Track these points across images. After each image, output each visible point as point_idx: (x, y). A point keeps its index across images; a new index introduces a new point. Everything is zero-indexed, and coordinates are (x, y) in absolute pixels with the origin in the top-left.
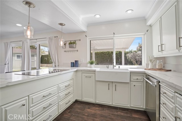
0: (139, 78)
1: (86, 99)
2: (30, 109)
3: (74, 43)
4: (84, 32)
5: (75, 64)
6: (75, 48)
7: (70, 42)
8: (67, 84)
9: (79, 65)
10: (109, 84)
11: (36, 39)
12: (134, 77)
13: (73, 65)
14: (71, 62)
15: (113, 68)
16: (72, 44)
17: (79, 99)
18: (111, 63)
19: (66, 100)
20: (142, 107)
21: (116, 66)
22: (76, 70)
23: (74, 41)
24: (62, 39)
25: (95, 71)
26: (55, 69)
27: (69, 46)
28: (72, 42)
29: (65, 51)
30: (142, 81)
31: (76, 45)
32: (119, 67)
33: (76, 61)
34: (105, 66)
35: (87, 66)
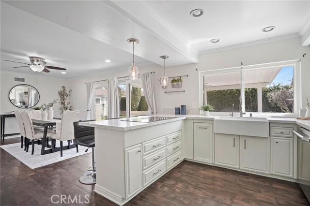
0: (286, 131)
1: (198, 159)
3: (179, 80)
4: (194, 63)
5: (181, 110)
6: (181, 87)
7: (173, 79)
8: (175, 135)
9: (187, 112)
10: (234, 139)
11: (125, 77)
12: (276, 130)
13: (178, 111)
14: (176, 108)
15: (241, 116)
16: (176, 81)
17: (190, 158)
18: (238, 108)
19: (174, 156)
21: (245, 114)
22: (184, 118)
23: (179, 78)
24: (165, 77)
25: (212, 120)
26: (153, 116)
27: (172, 85)
28: (176, 79)
29: (166, 92)
30: (291, 136)
31: (181, 84)
32: (251, 115)
33: (182, 106)
34: (228, 113)
35: (198, 114)
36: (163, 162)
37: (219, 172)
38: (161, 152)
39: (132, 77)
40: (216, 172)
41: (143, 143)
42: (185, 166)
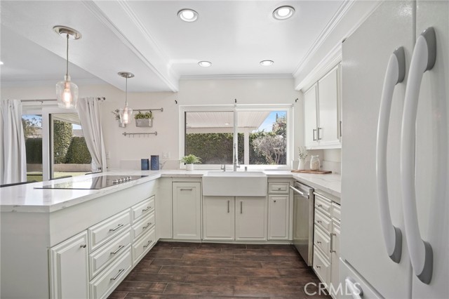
0: (282, 187)
1: (180, 236)
2: (92, 255)
3: (149, 116)
4: (172, 92)
5: (151, 164)
6: (152, 126)
7: (138, 113)
8: (144, 205)
9: (160, 166)
10: (229, 202)
11: (42, 101)
12: (275, 187)
13: (146, 165)
14: (142, 160)
15: (235, 170)
16: (143, 117)
17: (167, 236)
19: (144, 240)
20: (286, 238)
21: (239, 167)
22: (159, 176)
23: (149, 112)
24: (126, 109)
25: (200, 177)
27: (137, 124)
28: (144, 113)
29: (125, 134)
30: (287, 192)
31: (152, 121)
32: (246, 168)
33: (153, 157)
34: (219, 166)
35: (178, 168)
36: (127, 254)
37: (211, 251)
38: (123, 237)
39: (65, 103)
40: (207, 251)
41: (91, 229)
42: (161, 251)
